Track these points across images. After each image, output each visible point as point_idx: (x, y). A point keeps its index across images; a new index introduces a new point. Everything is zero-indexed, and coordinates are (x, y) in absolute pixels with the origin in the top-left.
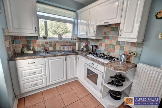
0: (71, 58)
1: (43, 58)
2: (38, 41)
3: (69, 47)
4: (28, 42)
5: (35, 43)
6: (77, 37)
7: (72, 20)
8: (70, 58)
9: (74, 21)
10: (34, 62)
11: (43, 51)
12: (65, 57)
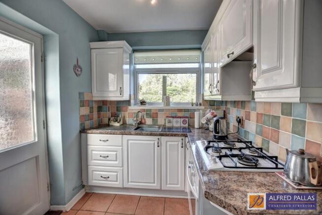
0: (170, 143)
1: (119, 134)
2: (130, 108)
3: (182, 119)
4: (118, 109)
5: (127, 111)
6: (203, 99)
7: (196, 65)
8: (168, 143)
9: (199, 68)
10: (107, 140)
11: (134, 124)
12: (159, 139)
